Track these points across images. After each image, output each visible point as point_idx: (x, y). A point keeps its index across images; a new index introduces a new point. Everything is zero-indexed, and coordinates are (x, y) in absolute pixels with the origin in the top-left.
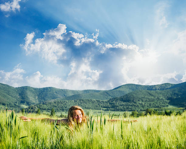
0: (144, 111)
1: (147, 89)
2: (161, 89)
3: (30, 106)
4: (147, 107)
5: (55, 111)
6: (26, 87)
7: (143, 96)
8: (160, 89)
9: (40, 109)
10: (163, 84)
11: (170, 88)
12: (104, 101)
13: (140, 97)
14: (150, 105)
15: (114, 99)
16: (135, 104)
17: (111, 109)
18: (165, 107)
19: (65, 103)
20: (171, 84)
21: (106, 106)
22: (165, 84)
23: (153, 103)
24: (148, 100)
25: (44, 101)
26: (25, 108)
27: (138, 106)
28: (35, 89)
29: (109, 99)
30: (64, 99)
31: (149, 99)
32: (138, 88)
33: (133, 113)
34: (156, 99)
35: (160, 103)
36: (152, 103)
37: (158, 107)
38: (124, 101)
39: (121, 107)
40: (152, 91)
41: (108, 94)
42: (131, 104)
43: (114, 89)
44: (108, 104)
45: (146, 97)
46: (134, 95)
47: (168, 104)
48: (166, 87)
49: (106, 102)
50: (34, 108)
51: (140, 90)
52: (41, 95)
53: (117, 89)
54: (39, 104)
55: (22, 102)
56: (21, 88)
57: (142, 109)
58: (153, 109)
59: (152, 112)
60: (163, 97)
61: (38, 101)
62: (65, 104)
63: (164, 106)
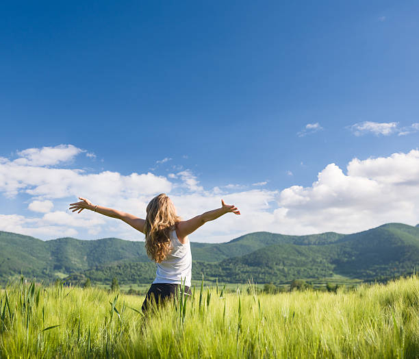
0: (287, 283)
1: (292, 243)
2: (319, 243)
3: (72, 274)
4: (293, 277)
5: (120, 283)
6: (66, 238)
7: (286, 256)
8: (317, 243)
9: (91, 279)
10: (323, 234)
11: (336, 242)
12: (213, 263)
13: (280, 258)
14: (299, 272)
15: (232, 260)
16: (270, 271)
17: (225, 278)
18: (327, 278)
19: (139, 267)
20: (339, 234)
21: (217, 273)
22: (327, 233)
23: (305, 270)
24: (294, 263)
25: (98, 265)
26: (62, 278)
27: (275, 275)
28: (83, 242)
29: (221, 261)
30: (137, 261)
31: (296, 261)
32: (276, 240)
33: (266, 287)
34: (311, 262)
35: (317, 270)
36: (302, 269)
37: (313, 277)
38: (250, 265)
39: (245, 276)
40: (303, 246)
41: (220, 251)
42: (263, 270)
43: (231, 241)
44: (220, 270)
45: (291, 257)
46: (270, 253)
47: (333, 271)
48: (329, 240)
49: (215, 265)
50: (79, 278)
51: (281, 244)
52: (94, 253)
53: (238, 242)
54: (88, 270)
55: (58, 268)
56: (56, 241)
57: (284, 279)
58: (304, 280)
59: (303, 285)
60: (323, 259)
61: (87, 265)
62: (139, 270)
63: (325, 276)
